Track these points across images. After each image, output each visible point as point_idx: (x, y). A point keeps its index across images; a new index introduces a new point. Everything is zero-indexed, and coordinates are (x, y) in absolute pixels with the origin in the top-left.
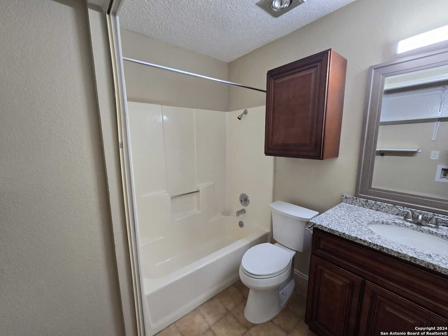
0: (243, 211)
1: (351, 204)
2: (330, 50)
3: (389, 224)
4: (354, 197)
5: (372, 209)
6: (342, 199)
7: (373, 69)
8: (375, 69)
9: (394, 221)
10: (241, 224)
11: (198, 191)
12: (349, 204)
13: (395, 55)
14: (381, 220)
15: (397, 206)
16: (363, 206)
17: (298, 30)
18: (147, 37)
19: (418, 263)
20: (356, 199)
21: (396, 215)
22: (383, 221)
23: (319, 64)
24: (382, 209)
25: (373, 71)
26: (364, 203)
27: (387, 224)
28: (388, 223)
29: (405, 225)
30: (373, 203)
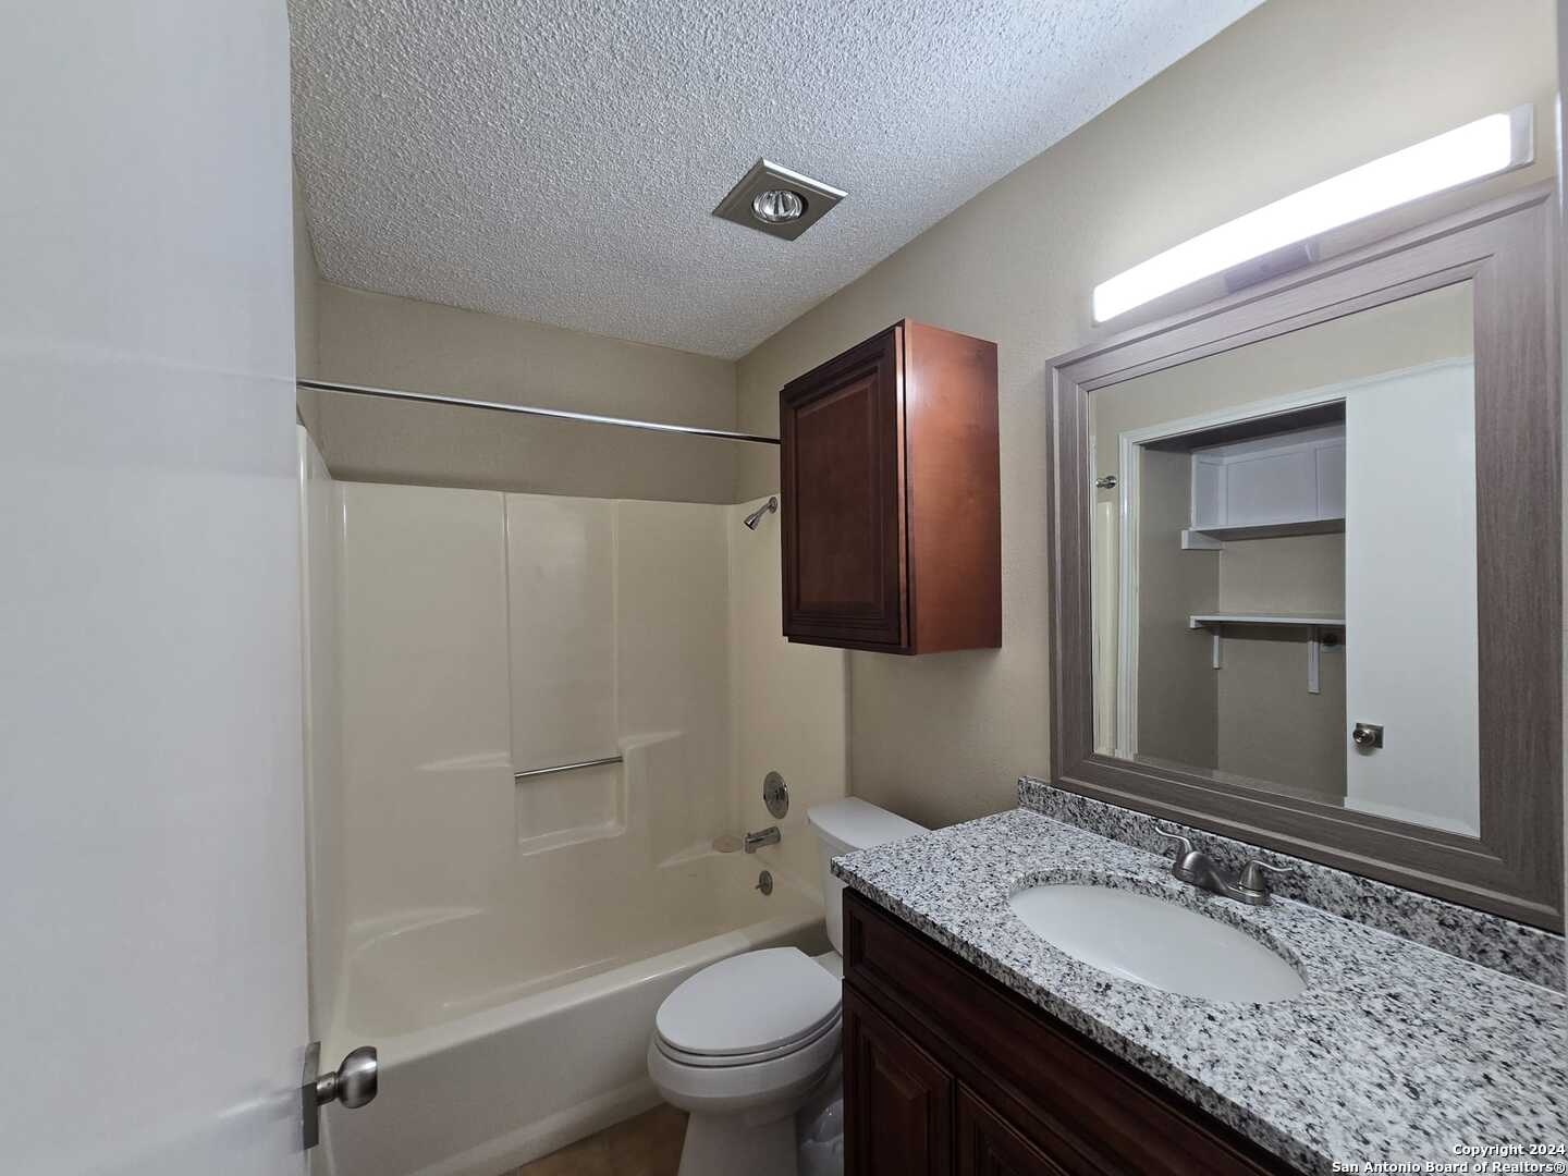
0: (771, 836)
1: (1044, 813)
2: (901, 324)
3: (1115, 886)
4: (1049, 787)
5: (1097, 831)
6: (1023, 795)
7: (1054, 369)
8: (1058, 368)
9: (1129, 876)
10: (765, 885)
11: (620, 760)
12: (1038, 811)
13: (1095, 325)
14: (1086, 871)
15: (1163, 822)
16: (1074, 819)
17: (880, 264)
18: (469, 310)
19: (1054, 1010)
20: (1054, 794)
21: (1165, 855)
22: (1093, 872)
23: (879, 364)
24: (1125, 831)
25: (1055, 373)
26: (1077, 811)
27: (1109, 883)
28: (1111, 879)
29: (1164, 892)
30: (1100, 810)
